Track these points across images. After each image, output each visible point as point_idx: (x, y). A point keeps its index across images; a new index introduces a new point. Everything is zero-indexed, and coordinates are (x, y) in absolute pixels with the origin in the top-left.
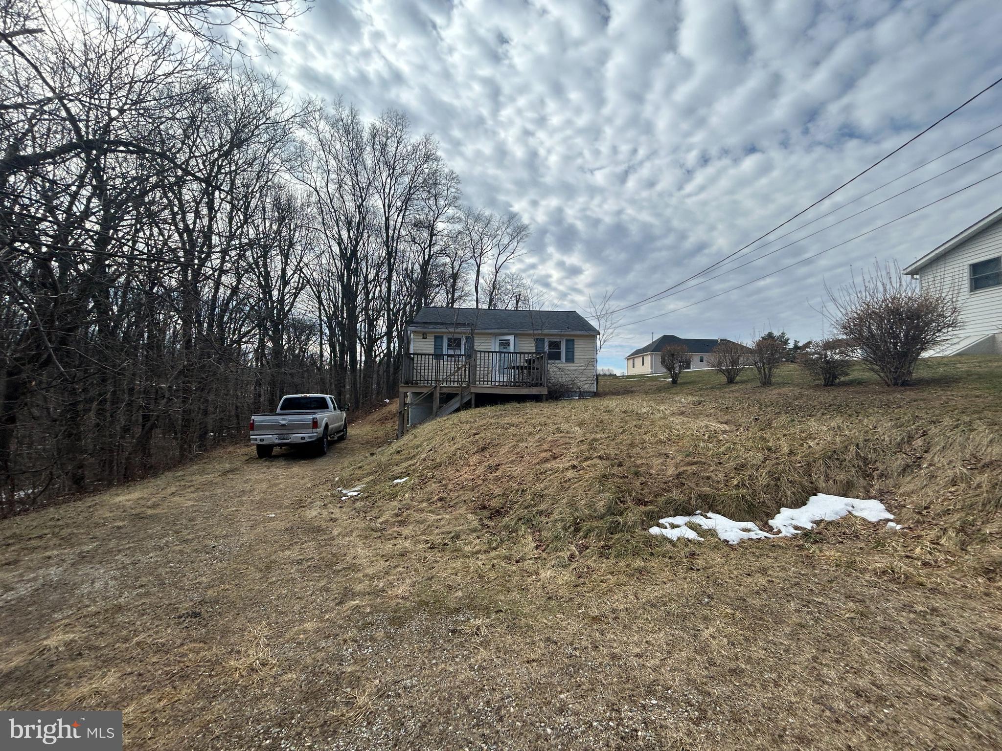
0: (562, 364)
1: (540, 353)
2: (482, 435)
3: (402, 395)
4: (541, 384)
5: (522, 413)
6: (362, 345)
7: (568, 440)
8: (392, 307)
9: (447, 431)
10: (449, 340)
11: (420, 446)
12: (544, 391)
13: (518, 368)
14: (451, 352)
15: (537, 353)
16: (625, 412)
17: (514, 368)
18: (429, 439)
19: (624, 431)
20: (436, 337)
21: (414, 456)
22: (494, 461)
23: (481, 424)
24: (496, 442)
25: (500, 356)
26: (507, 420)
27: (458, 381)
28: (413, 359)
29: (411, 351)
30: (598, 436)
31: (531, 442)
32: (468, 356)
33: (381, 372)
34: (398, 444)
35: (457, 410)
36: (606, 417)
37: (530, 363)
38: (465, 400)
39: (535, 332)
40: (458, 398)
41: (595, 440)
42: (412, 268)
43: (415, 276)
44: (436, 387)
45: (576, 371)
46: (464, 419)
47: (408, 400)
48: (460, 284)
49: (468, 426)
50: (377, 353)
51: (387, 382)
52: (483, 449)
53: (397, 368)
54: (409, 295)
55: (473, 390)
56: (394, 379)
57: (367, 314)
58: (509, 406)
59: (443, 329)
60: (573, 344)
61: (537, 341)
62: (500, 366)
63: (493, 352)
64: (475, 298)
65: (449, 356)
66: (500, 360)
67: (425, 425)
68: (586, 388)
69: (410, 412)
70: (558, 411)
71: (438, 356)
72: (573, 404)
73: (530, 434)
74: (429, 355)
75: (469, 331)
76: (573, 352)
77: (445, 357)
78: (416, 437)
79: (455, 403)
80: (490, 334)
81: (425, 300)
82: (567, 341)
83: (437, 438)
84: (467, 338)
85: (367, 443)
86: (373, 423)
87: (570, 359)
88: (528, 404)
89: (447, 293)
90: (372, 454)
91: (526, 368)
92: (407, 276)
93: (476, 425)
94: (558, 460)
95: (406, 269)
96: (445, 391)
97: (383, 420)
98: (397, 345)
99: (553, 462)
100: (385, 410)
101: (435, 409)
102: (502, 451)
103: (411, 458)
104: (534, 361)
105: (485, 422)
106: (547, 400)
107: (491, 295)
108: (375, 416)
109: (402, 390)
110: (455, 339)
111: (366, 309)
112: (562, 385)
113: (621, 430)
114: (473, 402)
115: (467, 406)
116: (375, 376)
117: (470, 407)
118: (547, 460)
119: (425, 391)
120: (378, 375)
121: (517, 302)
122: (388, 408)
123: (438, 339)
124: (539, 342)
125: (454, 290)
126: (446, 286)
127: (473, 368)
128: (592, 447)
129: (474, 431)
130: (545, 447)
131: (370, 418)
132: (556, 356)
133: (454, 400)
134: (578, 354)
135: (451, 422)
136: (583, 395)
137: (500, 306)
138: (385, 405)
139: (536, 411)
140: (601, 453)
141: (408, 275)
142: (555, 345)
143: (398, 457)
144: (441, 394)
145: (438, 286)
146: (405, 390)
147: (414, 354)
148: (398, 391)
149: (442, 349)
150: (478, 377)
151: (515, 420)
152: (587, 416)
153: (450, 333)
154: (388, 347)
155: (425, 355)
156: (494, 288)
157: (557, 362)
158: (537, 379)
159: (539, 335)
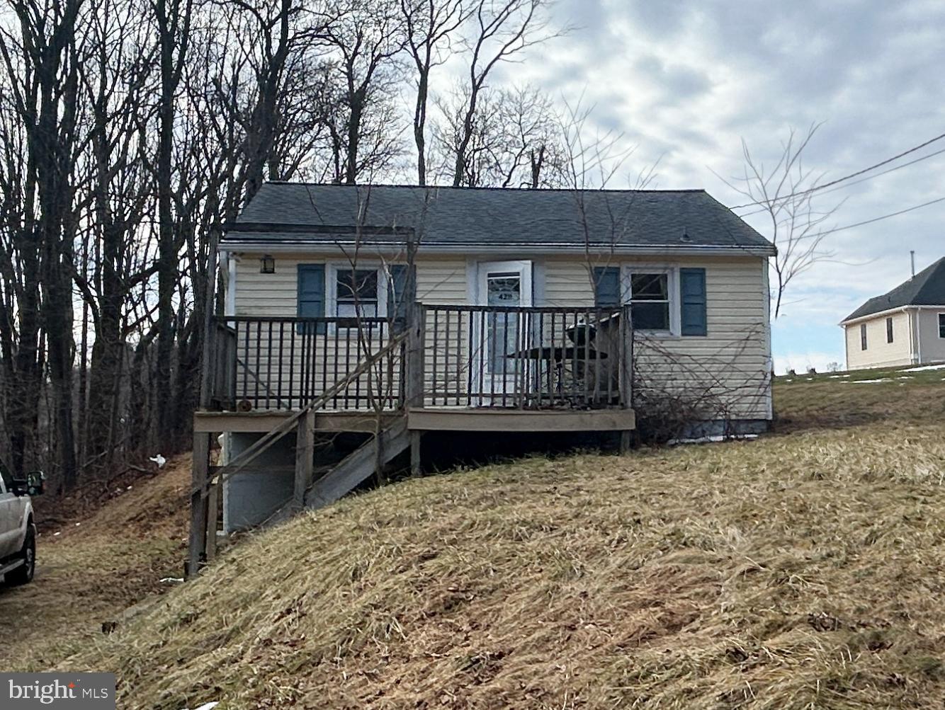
0: (674, 339)
1: (609, 310)
2: (446, 559)
3: (201, 443)
4: (616, 401)
5: (563, 488)
6: (88, 298)
7: (709, 570)
8: (175, 186)
9: (338, 550)
10: (343, 276)
11: (256, 598)
12: (624, 421)
13: (546, 352)
14: (348, 312)
15: (599, 309)
16: (868, 478)
17: (534, 354)
18: (282, 578)
19: (873, 537)
20: (302, 270)
21: (236, 631)
22: (484, 643)
23: (441, 524)
24: (487, 583)
25: (493, 322)
26: (518, 511)
27: (370, 397)
28: (234, 334)
29: (230, 311)
30: (799, 554)
31: (598, 579)
32: (400, 323)
33: (144, 379)
34: (187, 595)
35: (368, 485)
36: (815, 493)
37: (581, 341)
38: (392, 453)
39: (593, 250)
40: (372, 447)
41: (790, 566)
42: (235, 78)
43: (242, 100)
44: (303, 417)
45: (713, 359)
46: (388, 512)
47: (222, 459)
48: (370, 121)
49: (402, 533)
50: (132, 319)
51: (162, 404)
52: (451, 605)
53: (190, 364)
54: (226, 153)
55: (417, 423)
56: (181, 395)
57: (102, 209)
58: (525, 469)
59: (326, 246)
60: (703, 284)
61: (597, 273)
62: (493, 350)
63: (471, 309)
64: (415, 160)
65: (341, 322)
66: (493, 334)
67: (269, 535)
68: (743, 408)
69: (228, 492)
70: (669, 479)
71: (309, 324)
72: (712, 456)
73: (593, 553)
74: (283, 320)
75: (399, 248)
76: (703, 306)
77: (332, 327)
78: (241, 571)
79: (363, 464)
80: (464, 257)
81: (273, 167)
82: (685, 273)
83: (308, 573)
84: (395, 270)
85: (97, 589)
86: (115, 527)
87: (695, 325)
88: (579, 462)
89: (336, 148)
90: (107, 628)
91: (570, 351)
92: (222, 99)
93: (427, 528)
94: (683, 634)
95: (216, 81)
96: (331, 426)
97: (146, 520)
98: (190, 296)
99: (669, 641)
100: (152, 490)
101: (299, 482)
102: (511, 609)
103: (227, 640)
104: (592, 332)
105: (453, 517)
106: (634, 446)
107: (460, 152)
108: (122, 508)
109: (200, 427)
110: (361, 274)
111: (100, 195)
112: (675, 403)
113: (864, 534)
114: (416, 459)
115: (396, 471)
116: (126, 389)
117: (408, 474)
118: (649, 636)
119: (271, 427)
120: (135, 383)
121: (536, 169)
122: (162, 483)
123: (310, 273)
124: (604, 277)
125: (354, 138)
126: (331, 125)
127: (413, 359)
128: (783, 591)
129: (421, 549)
130: (642, 591)
131: (107, 513)
132: (654, 318)
133: (357, 455)
134: (716, 313)
135: (351, 523)
136: (735, 429)
137: (487, 179)
138: (155, 472)
139: (604, 480)
140: (814, 607)
141: (224, 97)
142: (650, 286)
143: (185, 636)
144: (318, 435)
145: (308, 126)
146: (212, 427)
147: (237, 319)
148: (191, 432)
149: (321, 304)
150: (428, 385)
151: (545, 510)
152: (757, 491)
153: (347, 256)
154: (164, 304)
155: (271, 320)
156: (469, 131)
157: (659, 334)
158: (604, 387)
159: (605, 257)
